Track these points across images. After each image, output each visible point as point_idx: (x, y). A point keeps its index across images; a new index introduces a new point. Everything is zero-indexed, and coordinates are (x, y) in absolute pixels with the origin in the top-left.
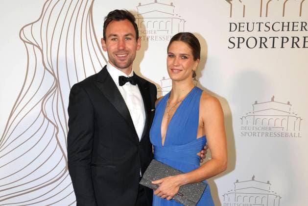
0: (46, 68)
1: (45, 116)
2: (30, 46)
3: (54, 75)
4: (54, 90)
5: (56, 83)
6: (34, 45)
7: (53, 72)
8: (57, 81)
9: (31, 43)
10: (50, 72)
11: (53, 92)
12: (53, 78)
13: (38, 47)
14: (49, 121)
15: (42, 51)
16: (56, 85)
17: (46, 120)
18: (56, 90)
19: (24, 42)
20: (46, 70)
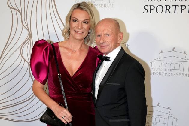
0: (23, 25)
1: (23, 57)
2: (14, 11)
3: (28, 30)
4: (28, 40)
5: (30, 35)
6: (16, 10)
7: (28, 28)
8: (30, 34)
9: (15, 9)
10: (26, 28)
11: (28, 41)
12: (28, 32)
13: (19, 11)
14: (25, 60)
15: (21, 14)
16: (30, 37)
17: (23, 60)
18: (29, 40)
19: (10, 8)
20: (23, 27)
